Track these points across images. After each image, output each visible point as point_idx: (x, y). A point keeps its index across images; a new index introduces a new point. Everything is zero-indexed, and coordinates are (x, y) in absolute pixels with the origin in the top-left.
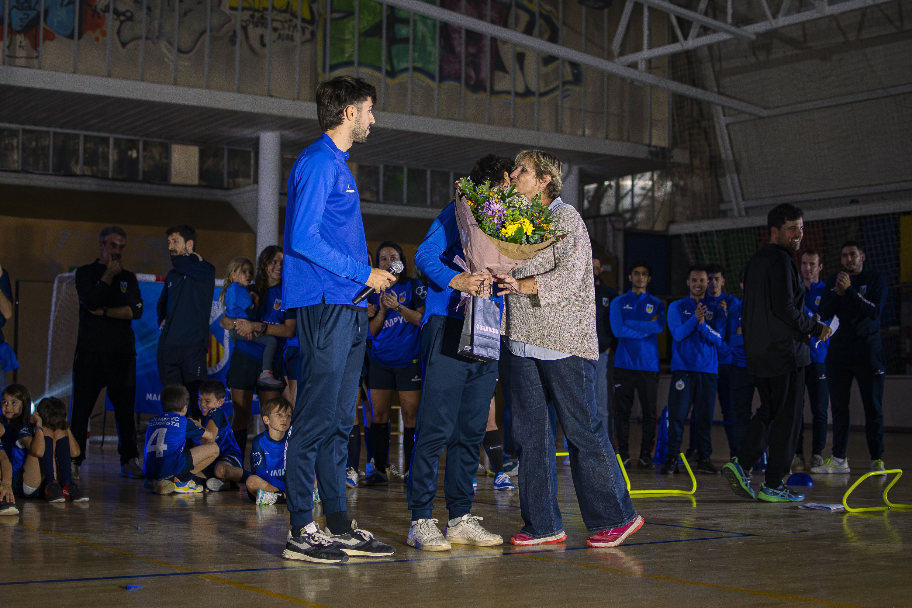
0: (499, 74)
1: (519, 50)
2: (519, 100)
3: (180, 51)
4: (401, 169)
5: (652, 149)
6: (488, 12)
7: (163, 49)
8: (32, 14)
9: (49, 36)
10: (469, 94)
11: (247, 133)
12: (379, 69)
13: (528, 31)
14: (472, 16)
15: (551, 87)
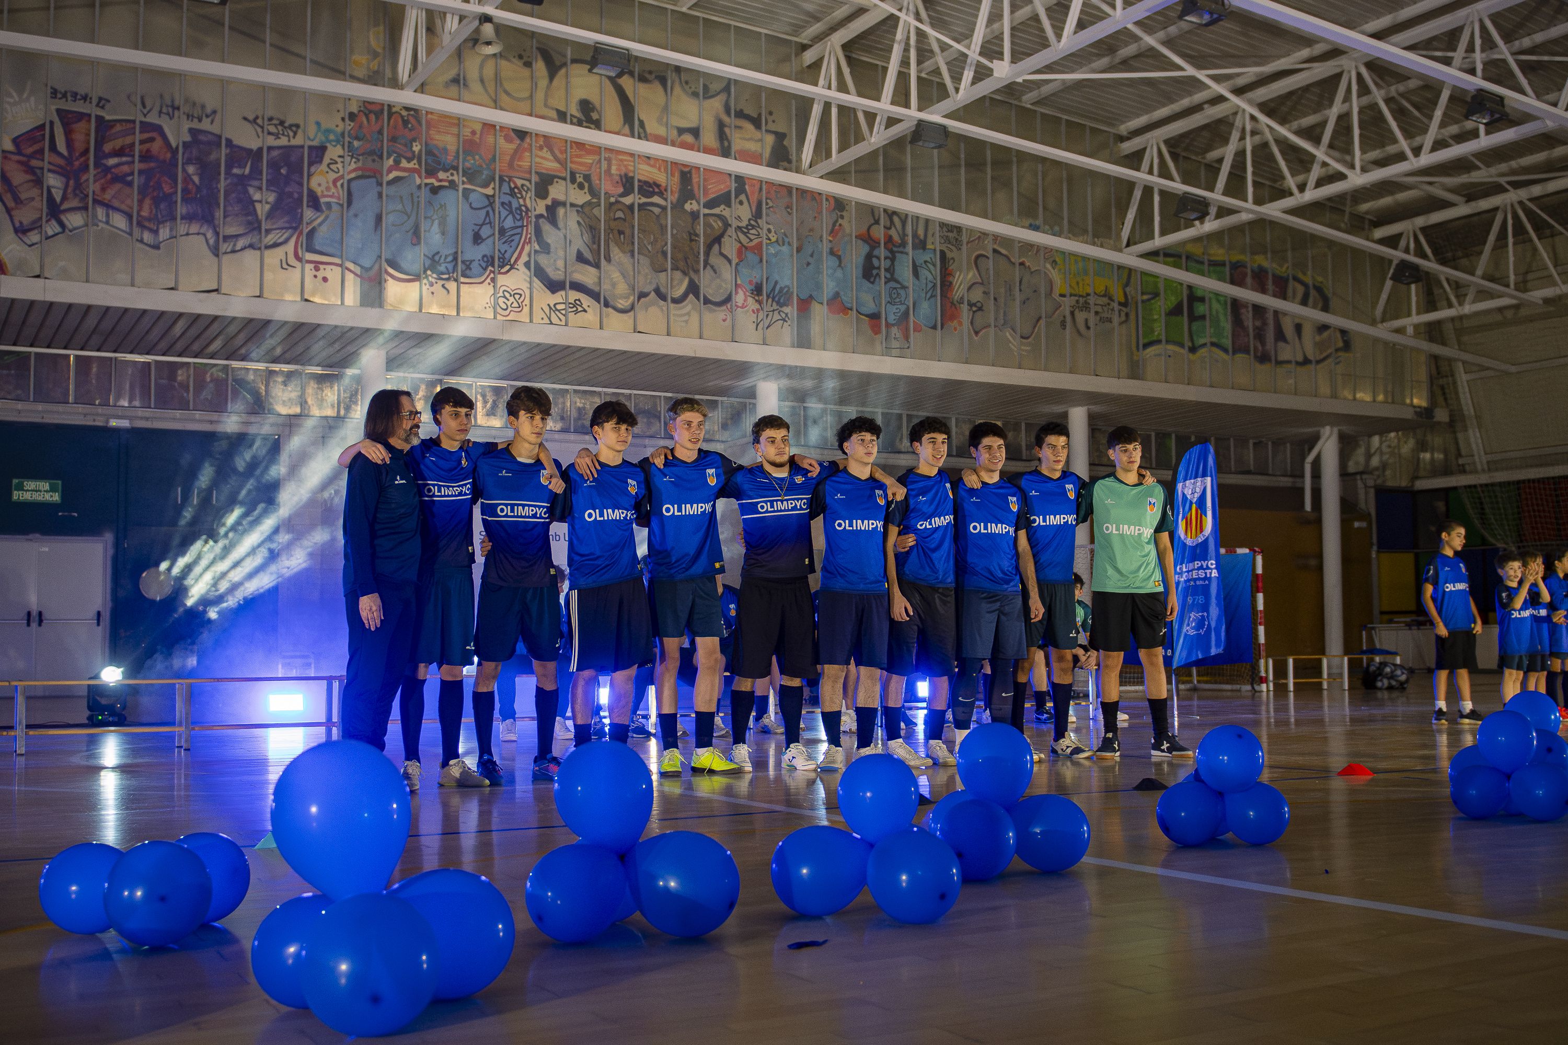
0: (1281, 344)
1: (1297, 321)
2: (1300, 369)
3: (1022, 337)
4: (1169, 435)
5: (1418, 410)
6: (1270, 286)
7: (1008, 334)
8: (903, 308)
9: (917, 329)
10: (1258, 365)
11: (1058, 409)
12: (1182, 345)
13: (1304, 302)
14: (1256, 290)
15: (1325, 354)
